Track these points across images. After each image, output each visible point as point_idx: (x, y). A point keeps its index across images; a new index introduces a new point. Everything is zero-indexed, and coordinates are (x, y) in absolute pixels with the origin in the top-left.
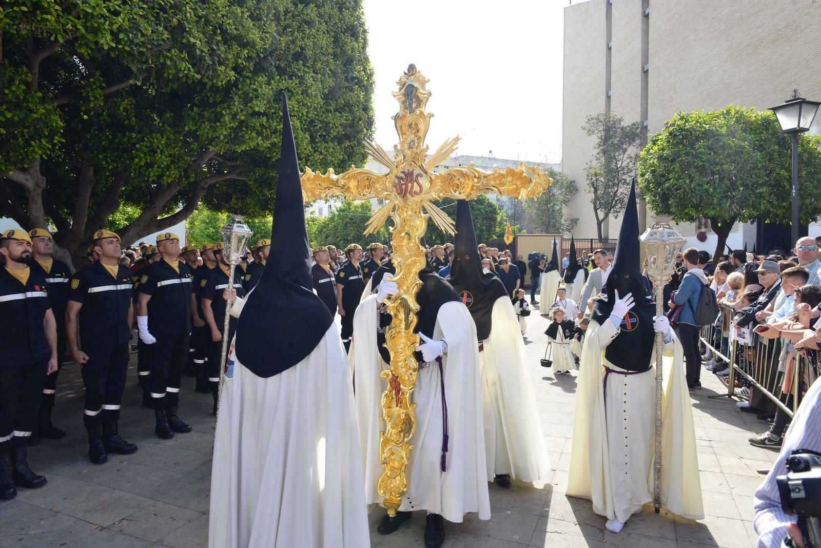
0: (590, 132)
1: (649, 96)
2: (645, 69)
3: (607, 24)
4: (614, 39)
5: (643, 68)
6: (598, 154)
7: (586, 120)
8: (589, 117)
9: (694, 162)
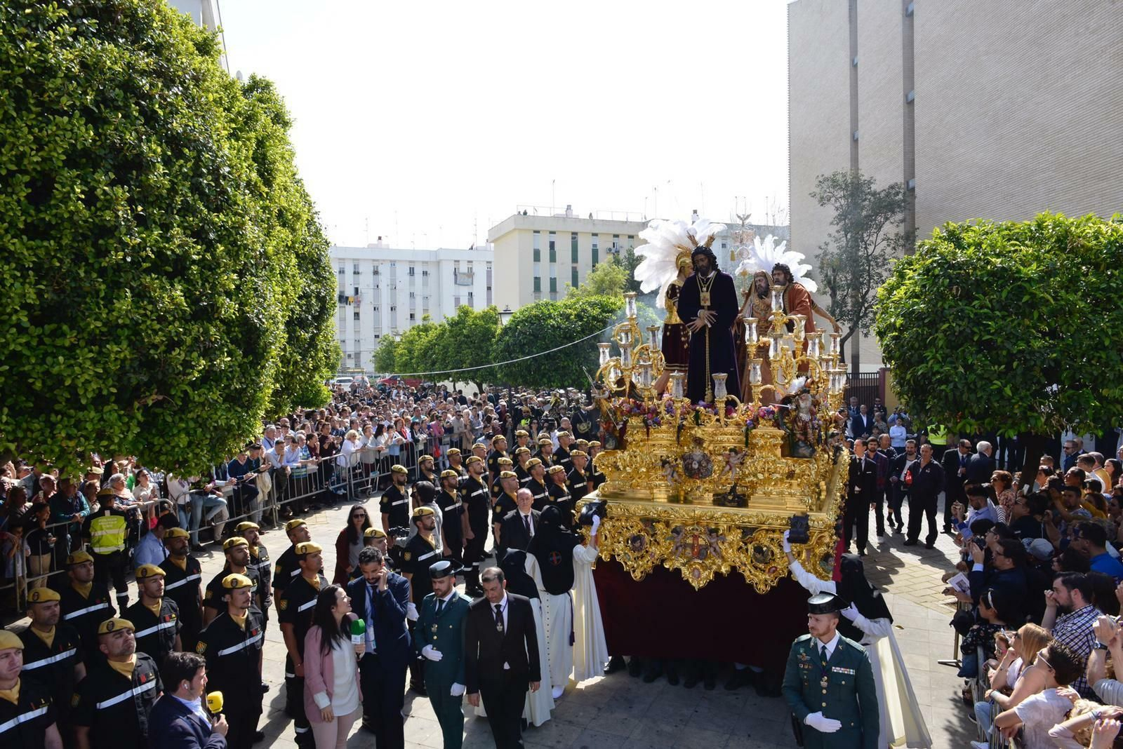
0: (823, 201)
1: (916, 142)
2: (910, 99)
3: (850, 28)
4: (861, 51)
5: (906, 96)
6: (838, 232)
7: (817, 183)
8: (821, 179)
9: (974, 333)
